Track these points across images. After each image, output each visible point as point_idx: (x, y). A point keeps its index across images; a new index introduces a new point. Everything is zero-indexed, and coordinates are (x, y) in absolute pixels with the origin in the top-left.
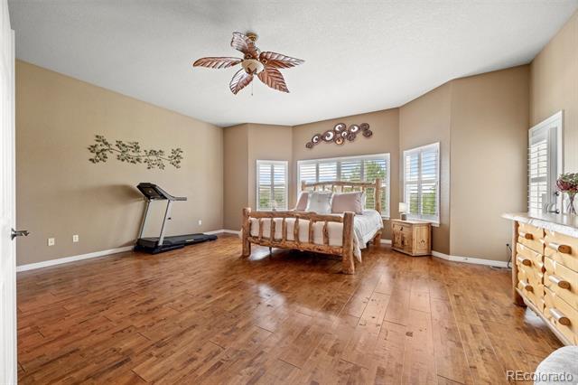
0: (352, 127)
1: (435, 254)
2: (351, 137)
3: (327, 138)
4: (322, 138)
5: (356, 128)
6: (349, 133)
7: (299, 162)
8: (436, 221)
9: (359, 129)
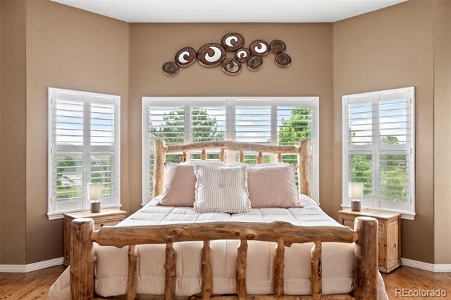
0: (257, 43)
1: (408, 262)
2: (254, 61)
3: (207, 58)
4: (197, 56)
5: (264, 48)
6: (251, 53)
7: (145, 100)
8: (409, 211)
9: (269, 49)
